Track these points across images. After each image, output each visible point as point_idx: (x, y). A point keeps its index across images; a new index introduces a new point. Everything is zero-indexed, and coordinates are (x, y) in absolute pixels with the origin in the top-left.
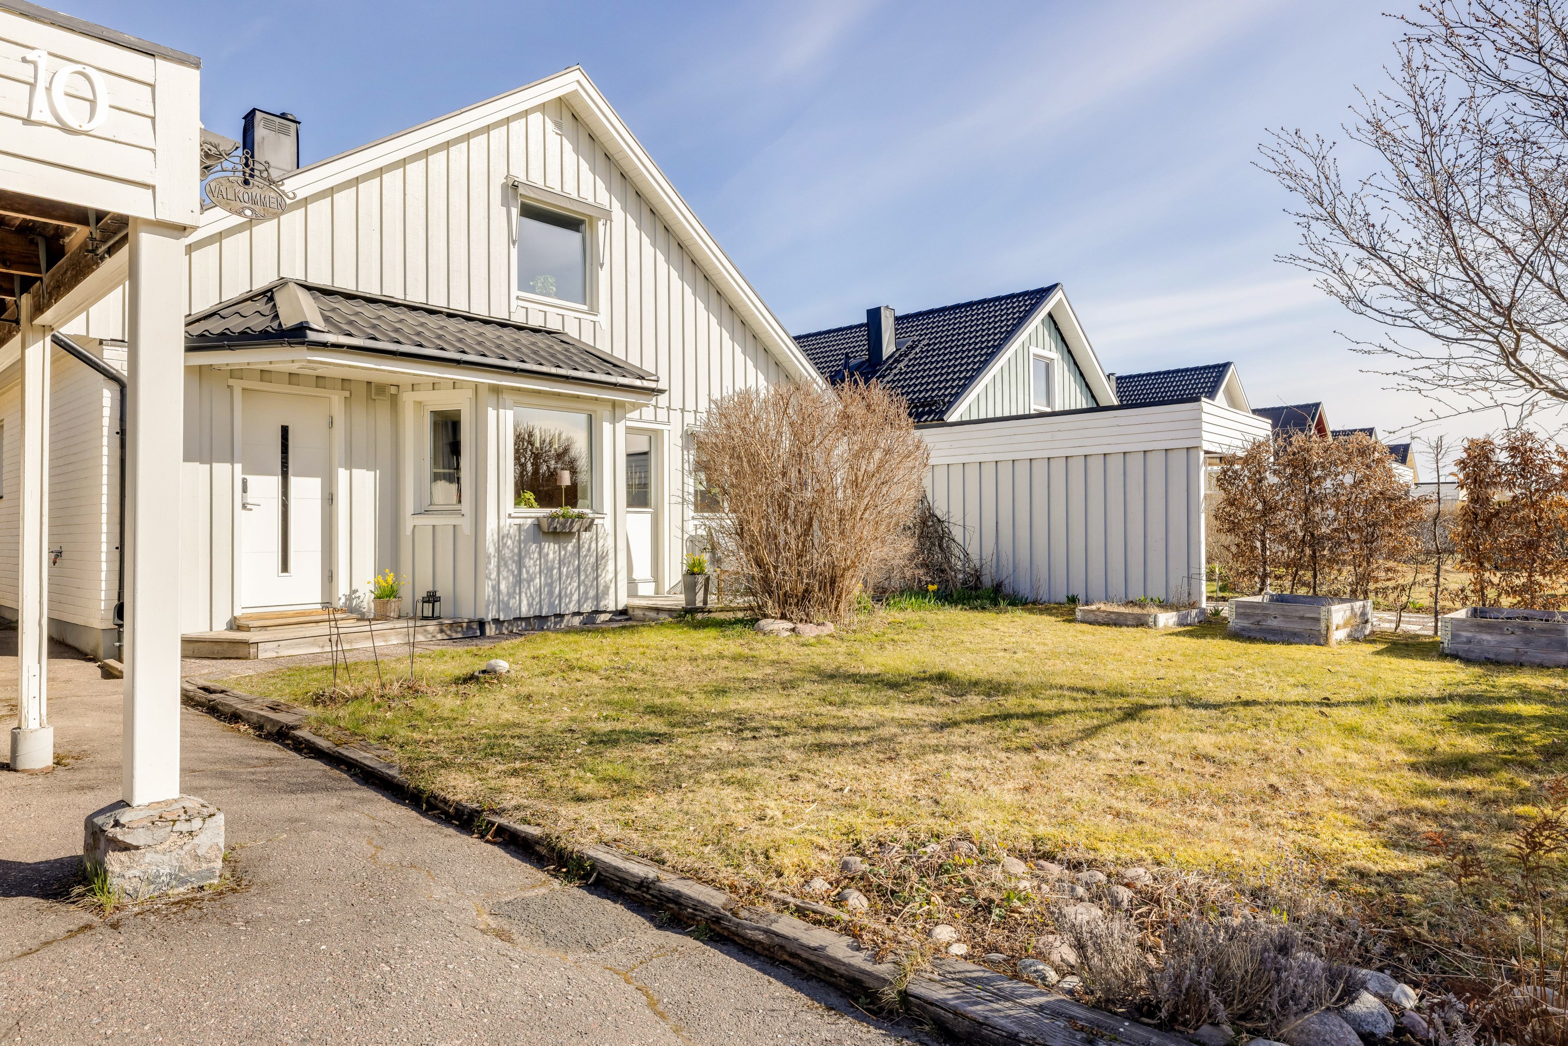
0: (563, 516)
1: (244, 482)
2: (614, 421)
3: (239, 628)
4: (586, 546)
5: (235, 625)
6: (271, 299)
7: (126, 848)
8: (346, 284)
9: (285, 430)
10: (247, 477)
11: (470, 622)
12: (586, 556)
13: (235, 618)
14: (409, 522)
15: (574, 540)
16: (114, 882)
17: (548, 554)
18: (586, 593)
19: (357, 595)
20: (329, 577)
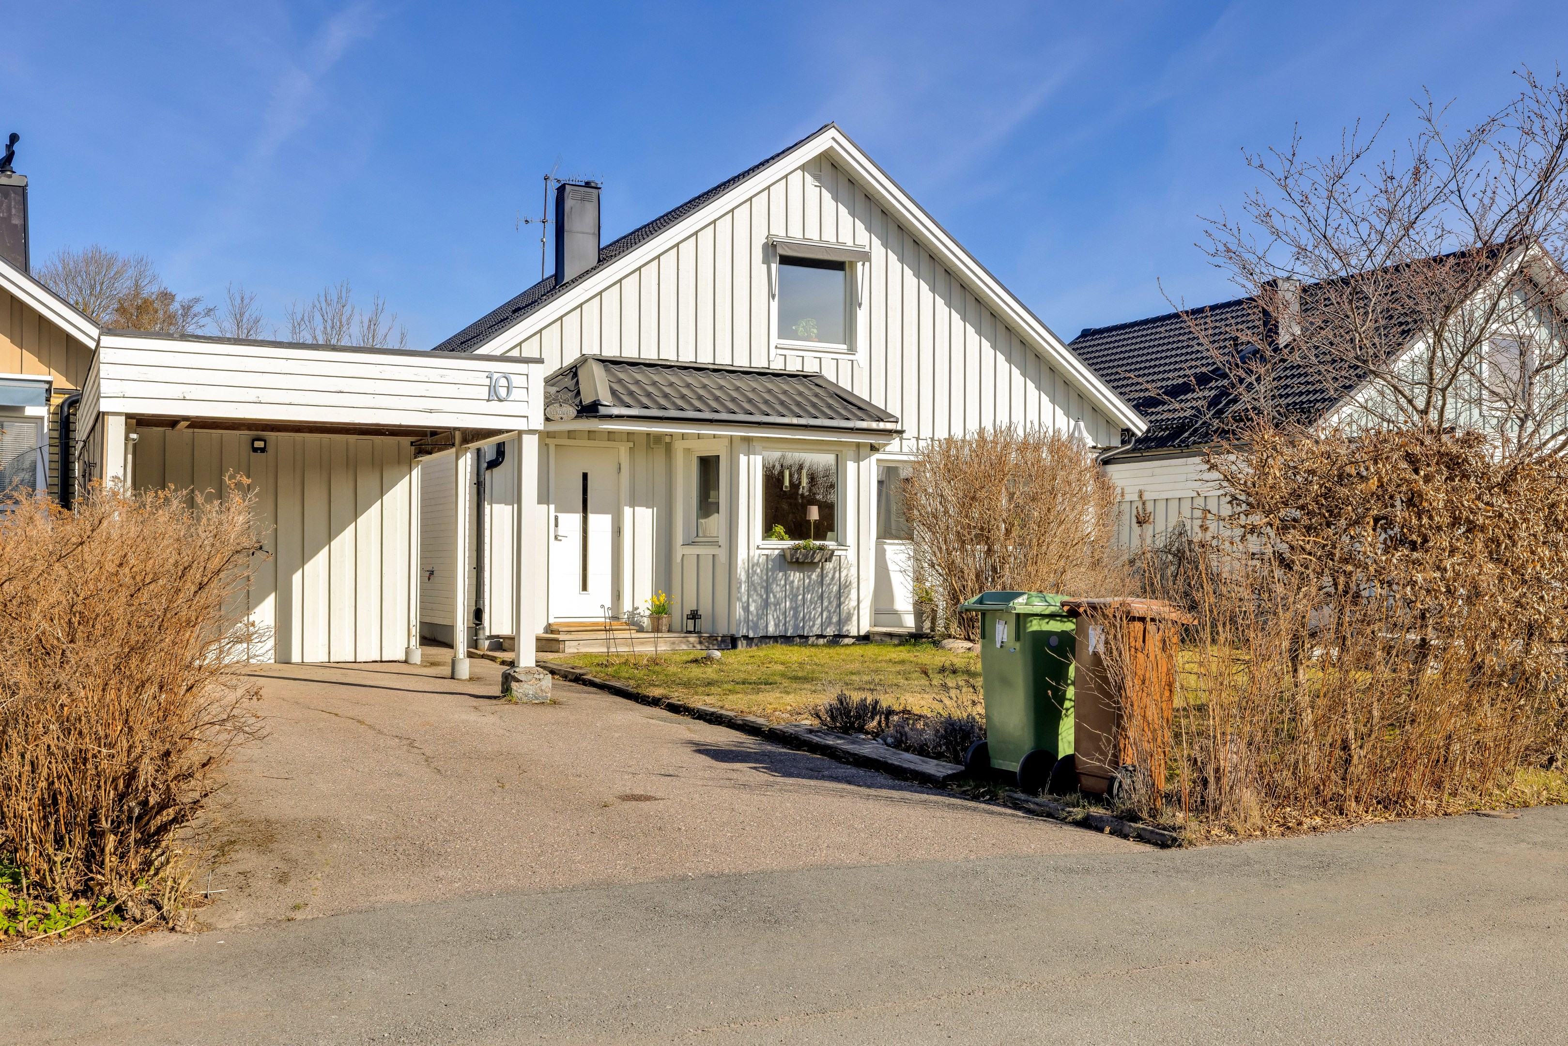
0: (805, 548)
1: (556, 518)
2: (858, 460)
3: (552, 632)
4: (830, 576)
5: (549, 629)
6: (575, 375)
7: (518, 681)
8: (630, 353)
9: (585, 476)
10: (558, 514)
11: (723, 637)
12: (830, 584)
13: (550, 624)
14: (679, 551)
15: (819, 570)
16: (514, 693)
17: (793, 582)
18: (829, 618)
19: (638, 611)
20: (617, 595)
